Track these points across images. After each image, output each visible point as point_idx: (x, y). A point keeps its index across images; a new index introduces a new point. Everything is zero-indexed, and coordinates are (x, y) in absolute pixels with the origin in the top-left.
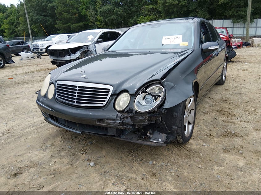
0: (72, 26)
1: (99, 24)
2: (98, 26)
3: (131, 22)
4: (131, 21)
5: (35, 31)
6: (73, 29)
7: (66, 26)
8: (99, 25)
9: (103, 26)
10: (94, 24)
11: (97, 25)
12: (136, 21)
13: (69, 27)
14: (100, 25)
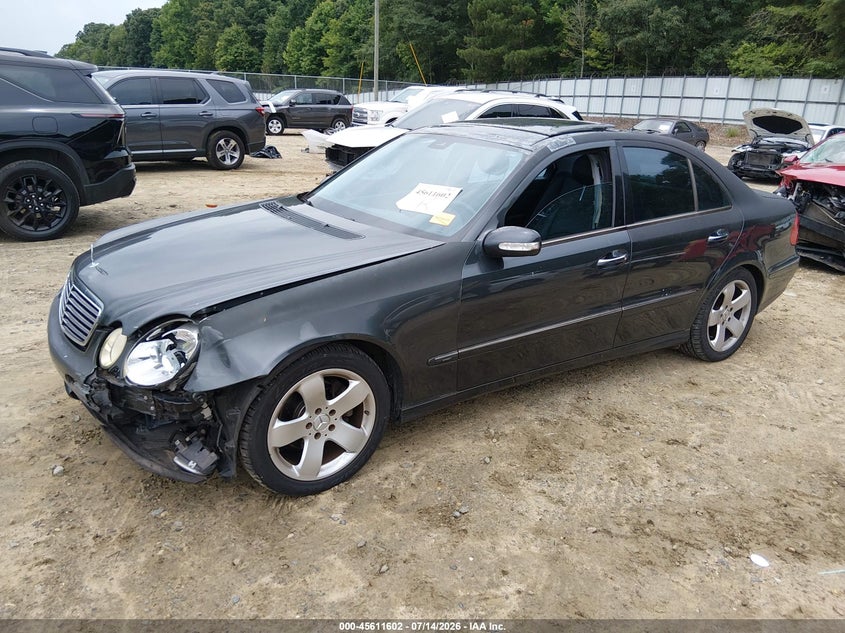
0: (505, 58)
1: (593, 56)
2: (590, 62)
3: (705, 57)
4: (708, 55)
5: (404, 60)
6: (509, 67)
7: (489, 56)
8: (592, 59)
9: (605, 65)
10: (579, 54)
11: (586, 59)
12: (723, 58)
13: (499, 59)
14: (597, 58)
